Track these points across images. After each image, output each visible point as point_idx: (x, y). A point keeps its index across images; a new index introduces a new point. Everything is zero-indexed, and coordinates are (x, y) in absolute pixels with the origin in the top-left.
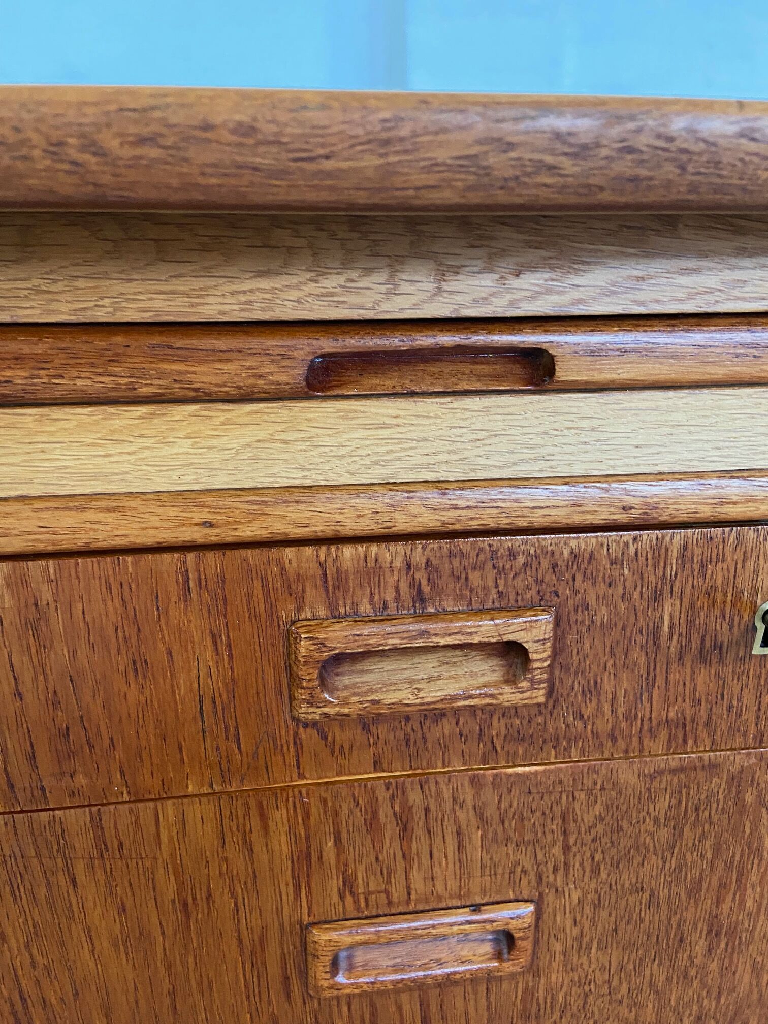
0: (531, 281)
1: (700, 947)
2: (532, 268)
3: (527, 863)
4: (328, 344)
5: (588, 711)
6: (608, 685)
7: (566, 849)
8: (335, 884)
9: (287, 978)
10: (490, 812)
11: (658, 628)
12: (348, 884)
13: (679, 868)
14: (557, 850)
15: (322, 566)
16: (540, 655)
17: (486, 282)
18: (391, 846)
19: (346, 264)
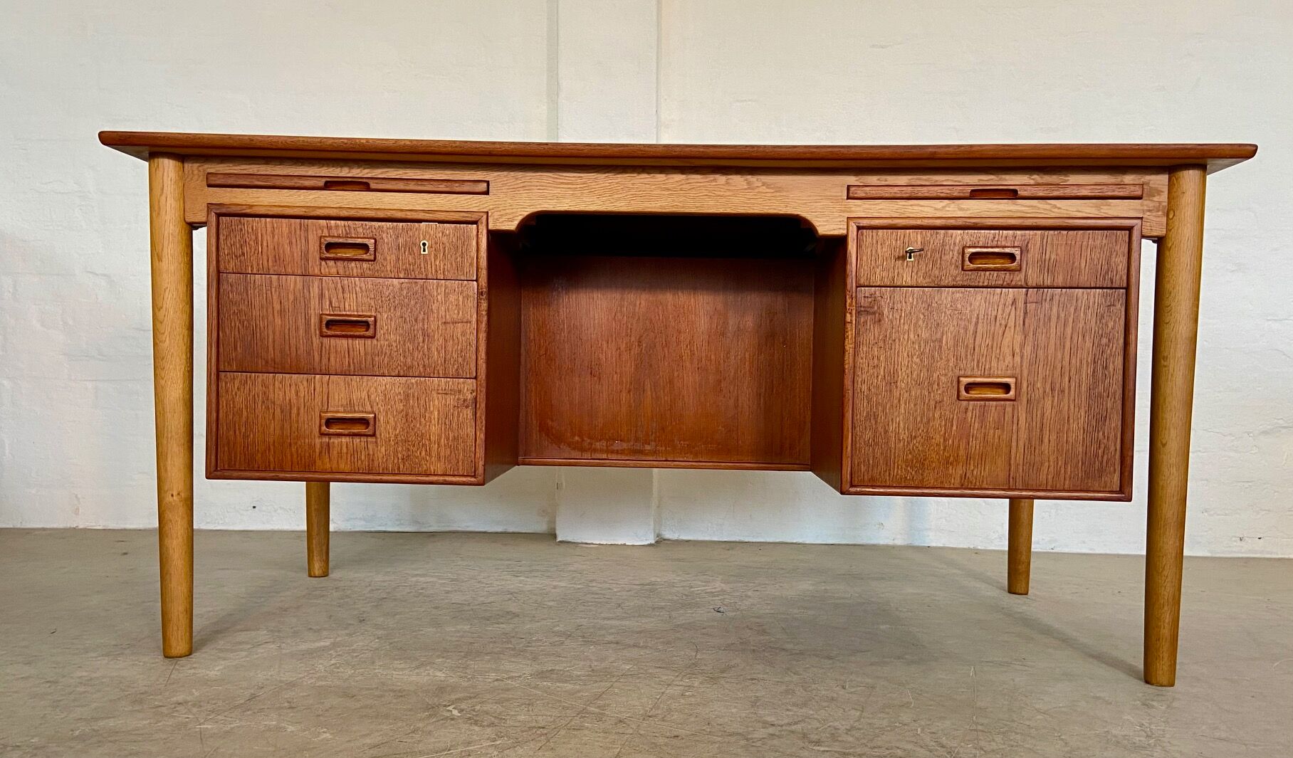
0: (366, 171)
1: (421, 339)
2: (368, 168)
3: (373, 304)
4: (328, 179)
5: (385, 265)
6: (388, 258)
7: (382, 301)
8: (328, 303)
9: (315, 330)
10: (364, 288)
11: (399, 245)
12: (331, 303)
13: (411, 312)
14: (380, 301)
15: (327, 224)
16: (372, 248)
17: (358, 171)
18: (341, 295)
19: (333, 167)
